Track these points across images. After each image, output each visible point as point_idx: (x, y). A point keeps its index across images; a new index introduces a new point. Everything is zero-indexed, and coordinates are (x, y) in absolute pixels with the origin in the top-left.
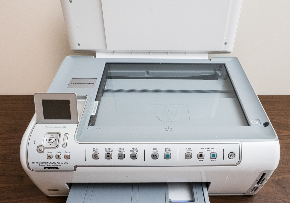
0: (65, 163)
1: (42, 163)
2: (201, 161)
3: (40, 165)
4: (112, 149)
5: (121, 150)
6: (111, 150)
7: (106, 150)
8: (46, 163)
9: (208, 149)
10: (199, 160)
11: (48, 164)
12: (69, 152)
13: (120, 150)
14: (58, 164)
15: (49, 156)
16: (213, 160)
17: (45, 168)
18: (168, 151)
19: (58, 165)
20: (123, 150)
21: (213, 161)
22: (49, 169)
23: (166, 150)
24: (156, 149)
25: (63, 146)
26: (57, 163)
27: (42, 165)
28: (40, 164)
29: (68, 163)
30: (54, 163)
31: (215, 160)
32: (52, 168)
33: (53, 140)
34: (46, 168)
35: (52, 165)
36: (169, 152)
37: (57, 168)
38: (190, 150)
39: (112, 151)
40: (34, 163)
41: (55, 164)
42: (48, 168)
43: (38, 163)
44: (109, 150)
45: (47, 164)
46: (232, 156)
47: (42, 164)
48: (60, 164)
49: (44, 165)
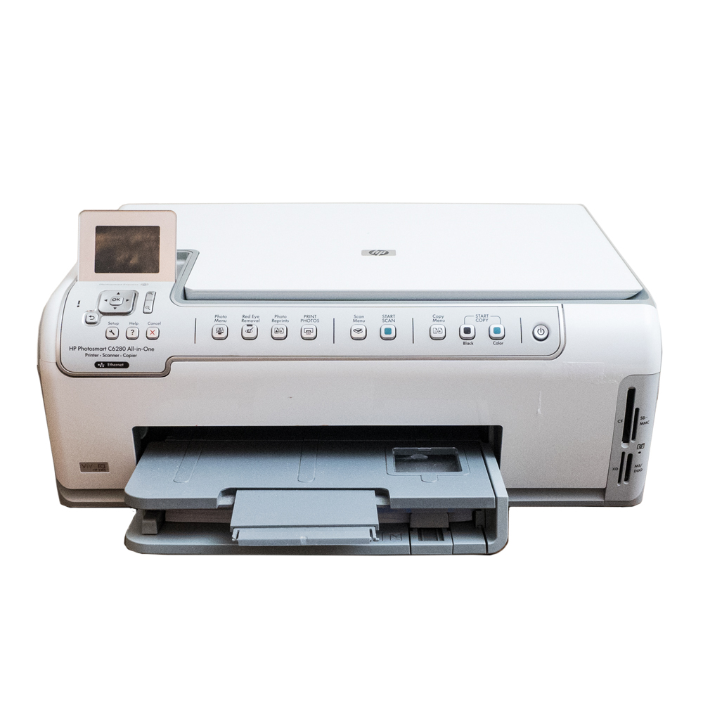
0: (146, 349)
1: (94, 349)
2: (469, 344)
3: (86, 354)
4: (258, 317)
5: (280, 319)
6: (257, 319)
7: (245, 319)
8: (103, 349)
9: (483, 318)
10: (464, 343)
11: (107, 352)
12: (159, 324)
13: (276, 319)
14: (129, 353)
15: (111, 332)
16: (497, 341)
17: (97, 365)
18: (390, 321)
19: (129, 356)
20: (284, 319)
21: (497, 344)
22: (106, 367)
25: (145, 311)
26: (127, 349)
27: (91, 355)
28: (88, 352)
29: (152, 350)
30: (121, 349)
31: (500, 341)
32: (114, 363)
33: (121, 300)
34: (100, 363)
35: (116, 356)
36: (392, 323)
37: (126, 365)
38: (441, 319)
39: (258, 321)
40: (74, 348)
41: (122, 352)
42: (104, 363)
43: (84, 349)
44: (251, 319)
45: (103, 352)
46: (542, 331)
47: (92, 352)
48: (135, 352)
49: (96, 356)
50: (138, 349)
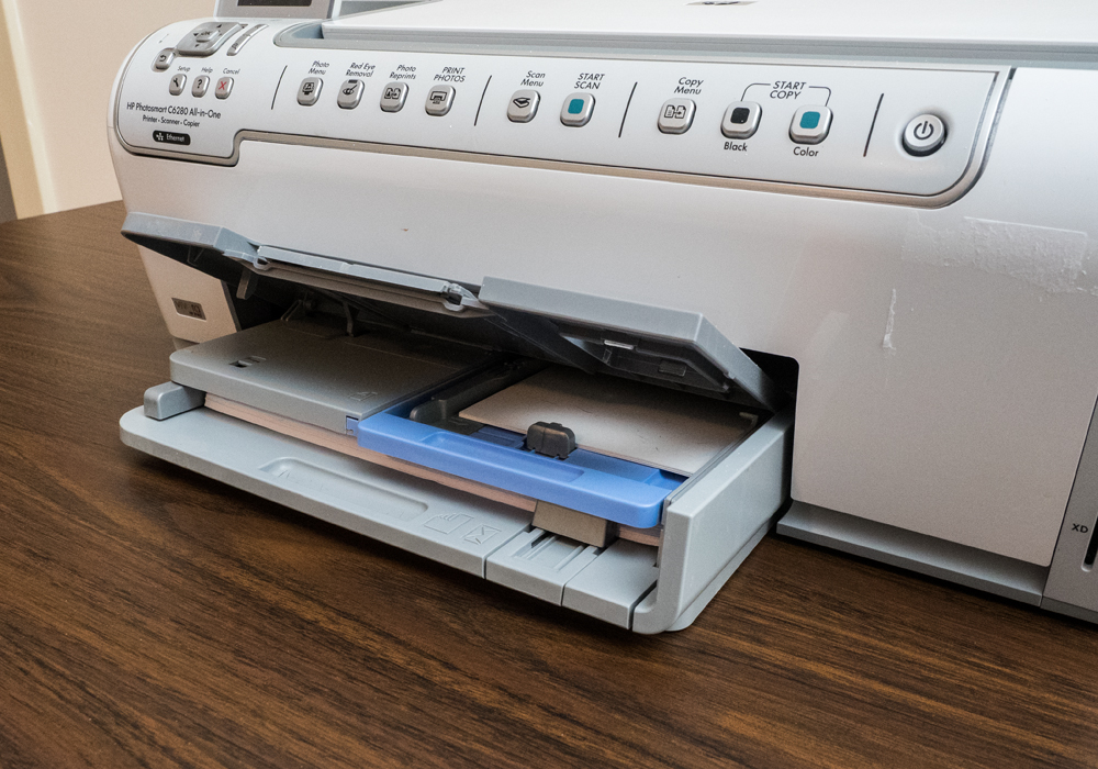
0: (211, 114)
1: (152, 109)
2: (736, 148)
3: (144, 117)
4: (373, 67)
5: (404, 73)
6: (370, 71)
7: (353, 70)
8: (162, 110)
9: (790, 90)
10: (727, 146)
11: (167, 115)
12: (237, 72)
13: (399, 71)
14: (191, 118)
15: (176, 81)
16: (804, 147)
17: (155, 136)
18: (589, 85)
19: (190, 124)
20: (410, 73)
21: (804, 153)
22: (165, 141)
23: (582, 81)
24: (539, 75)
25: (230, 51)
26: (189, 112)
27: (149, 119)
28: (147, 113)
29: (218, 115)
30: (183, 111)
31: (812, 147)
32: (174, 134)
33: (213, 35)
34: (158, 133)
35: (176, 122)
36: (594, 91)
37: (186, 140)
38: (694, 87)
39: (370, 75)
40: (132, 105)
41: (183, 117)
42: (163, 133)
43: (143, 108)
44: (362, 70)
45: (163, 114)
46: (928, 130)
47: (151, 114)
48: (196, 119)
49: (154, 120)
50: (202, 113)
